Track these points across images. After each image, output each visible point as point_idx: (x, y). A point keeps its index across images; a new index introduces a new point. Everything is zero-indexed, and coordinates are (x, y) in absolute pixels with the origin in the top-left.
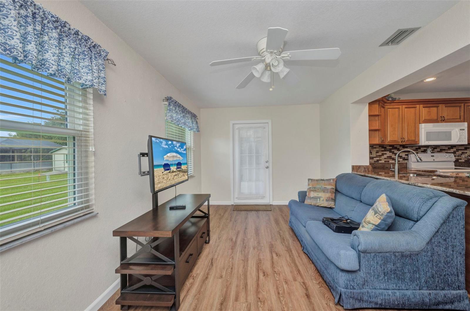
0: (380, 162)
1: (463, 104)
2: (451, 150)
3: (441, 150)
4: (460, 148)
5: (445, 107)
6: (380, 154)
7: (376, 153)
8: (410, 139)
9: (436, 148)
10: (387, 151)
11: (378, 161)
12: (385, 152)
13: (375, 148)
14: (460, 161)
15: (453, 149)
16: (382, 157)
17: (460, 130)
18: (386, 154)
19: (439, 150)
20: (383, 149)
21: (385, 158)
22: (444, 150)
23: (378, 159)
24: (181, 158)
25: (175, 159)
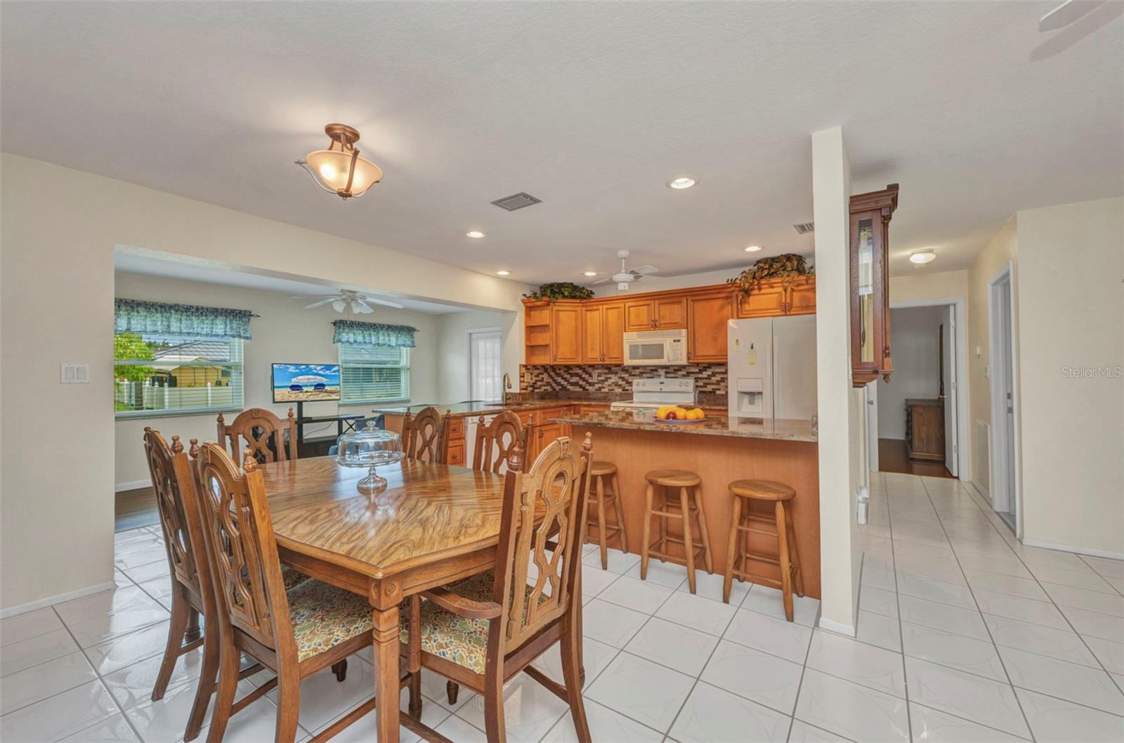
0: (603, 390)
1: (684, 300)
2: (704, 373)
3: (687, 373)
4: (717, 370)
5: (660, 304)
6: (602, 378)
7: (598, 376)
8: (613, 356)
9: (680, 370)
10: (612, 373)
11: (600, 389)
12: (609, 376)
13: (598, 369)
14: (717, 392)
15: (706, 371)
16: (606, 383)
17: (674, 341)
18: (610, 378)
19: (685, 373)
20: (607, 371)
21: (609, 385)
22: (693, 373)
23: (600, 385)
24: (324, 380)
25: (313, 381)
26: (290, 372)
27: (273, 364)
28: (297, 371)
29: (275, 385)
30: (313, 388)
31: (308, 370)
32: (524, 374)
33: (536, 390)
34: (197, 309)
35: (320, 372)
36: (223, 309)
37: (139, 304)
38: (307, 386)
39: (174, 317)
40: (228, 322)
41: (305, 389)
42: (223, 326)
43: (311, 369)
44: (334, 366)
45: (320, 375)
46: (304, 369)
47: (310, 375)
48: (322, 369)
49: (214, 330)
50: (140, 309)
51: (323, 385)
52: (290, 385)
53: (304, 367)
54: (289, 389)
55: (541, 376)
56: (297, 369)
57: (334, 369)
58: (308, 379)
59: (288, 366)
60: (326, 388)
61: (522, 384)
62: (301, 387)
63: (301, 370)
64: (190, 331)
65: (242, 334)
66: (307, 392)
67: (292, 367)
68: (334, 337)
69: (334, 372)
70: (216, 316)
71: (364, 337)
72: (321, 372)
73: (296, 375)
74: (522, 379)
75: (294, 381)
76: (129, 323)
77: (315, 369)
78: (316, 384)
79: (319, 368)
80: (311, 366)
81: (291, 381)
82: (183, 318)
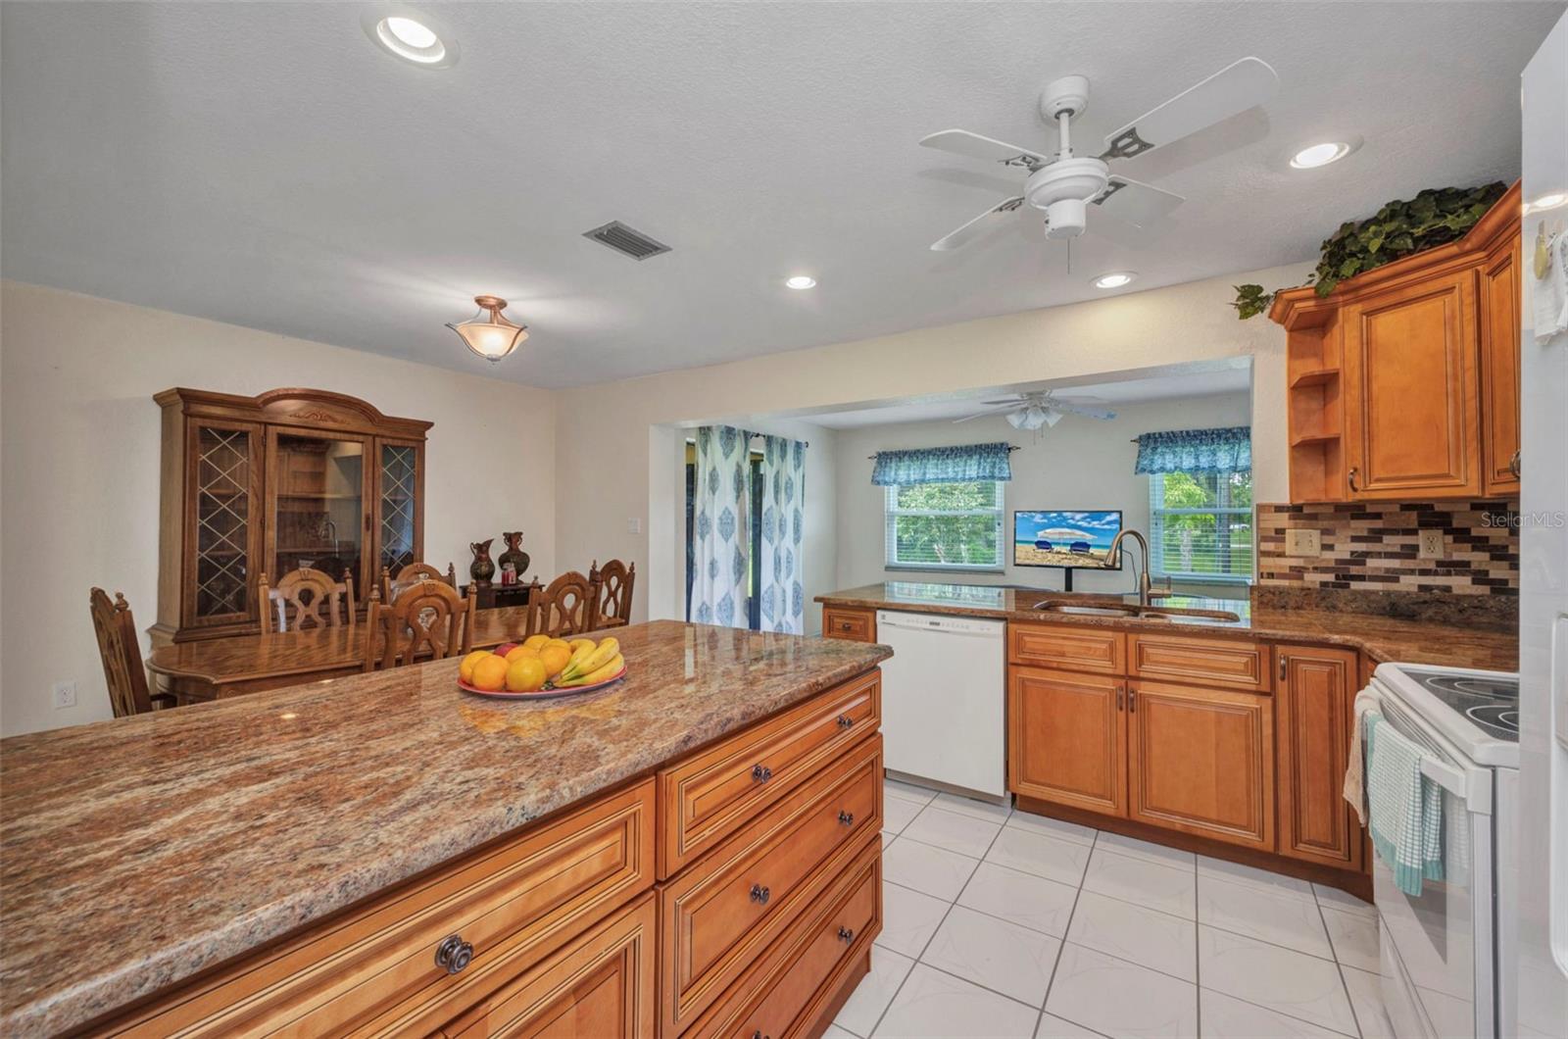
24: (1088, 538)
25: (1068, 537)
26: (1037, 524)
27: (1016, 512)
28: (1046, 521)
29: (1017, 539)
30: (1069, 548)
31: (1061, 521)
32: (1280, 532)
33: (1355, 585)
34: (952, 450)
35: (1079, 523)
36: (976, 446)
37: (905, 453)
38: (1058, 544)
39: (932, 462)
40: (982, 460)
41: (1056, 548)
42: (976, 467)
43: (1065, 519)
44: (1110, 512)
45: (1080, 528)
46: (1055, 518)
47: (1063, 527)
48: (1084, 519)
49: (967, 473)
50: (906, 458)
51: (1086, 546)
52: (1036, 540)
53: (1055, 515)
54: (1034, 546)
55: (1393, 542)
56: (1045, 518)
57: (1109, 518)
58: (1060, 533)
59: (1034, 514)
60: (1092, 550)
61: (1266, 561)
62: (1048, 544)
63: (1049, 519)
64: (945, 476)
65: (997, 474)
66: (1059, 553)
67: (1039, 516)
68: (1138, 463)
69: (1109, 523)
70: (970, 456)
71: (1197, 458)
72: (1084, 524)
73: (1044, 527)
74: (1270, 546)
75: (1041, 535)
76: (896, 474)
77: (1073, 519)
78: (1073, 542)
79: (1078, 516)
80: (1065, 514)
81: (1037, 536)
82: (940, 461)
